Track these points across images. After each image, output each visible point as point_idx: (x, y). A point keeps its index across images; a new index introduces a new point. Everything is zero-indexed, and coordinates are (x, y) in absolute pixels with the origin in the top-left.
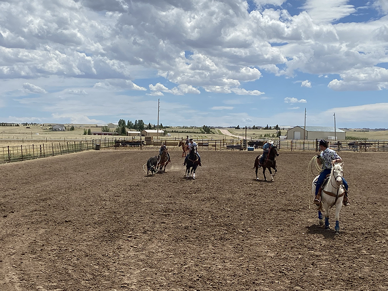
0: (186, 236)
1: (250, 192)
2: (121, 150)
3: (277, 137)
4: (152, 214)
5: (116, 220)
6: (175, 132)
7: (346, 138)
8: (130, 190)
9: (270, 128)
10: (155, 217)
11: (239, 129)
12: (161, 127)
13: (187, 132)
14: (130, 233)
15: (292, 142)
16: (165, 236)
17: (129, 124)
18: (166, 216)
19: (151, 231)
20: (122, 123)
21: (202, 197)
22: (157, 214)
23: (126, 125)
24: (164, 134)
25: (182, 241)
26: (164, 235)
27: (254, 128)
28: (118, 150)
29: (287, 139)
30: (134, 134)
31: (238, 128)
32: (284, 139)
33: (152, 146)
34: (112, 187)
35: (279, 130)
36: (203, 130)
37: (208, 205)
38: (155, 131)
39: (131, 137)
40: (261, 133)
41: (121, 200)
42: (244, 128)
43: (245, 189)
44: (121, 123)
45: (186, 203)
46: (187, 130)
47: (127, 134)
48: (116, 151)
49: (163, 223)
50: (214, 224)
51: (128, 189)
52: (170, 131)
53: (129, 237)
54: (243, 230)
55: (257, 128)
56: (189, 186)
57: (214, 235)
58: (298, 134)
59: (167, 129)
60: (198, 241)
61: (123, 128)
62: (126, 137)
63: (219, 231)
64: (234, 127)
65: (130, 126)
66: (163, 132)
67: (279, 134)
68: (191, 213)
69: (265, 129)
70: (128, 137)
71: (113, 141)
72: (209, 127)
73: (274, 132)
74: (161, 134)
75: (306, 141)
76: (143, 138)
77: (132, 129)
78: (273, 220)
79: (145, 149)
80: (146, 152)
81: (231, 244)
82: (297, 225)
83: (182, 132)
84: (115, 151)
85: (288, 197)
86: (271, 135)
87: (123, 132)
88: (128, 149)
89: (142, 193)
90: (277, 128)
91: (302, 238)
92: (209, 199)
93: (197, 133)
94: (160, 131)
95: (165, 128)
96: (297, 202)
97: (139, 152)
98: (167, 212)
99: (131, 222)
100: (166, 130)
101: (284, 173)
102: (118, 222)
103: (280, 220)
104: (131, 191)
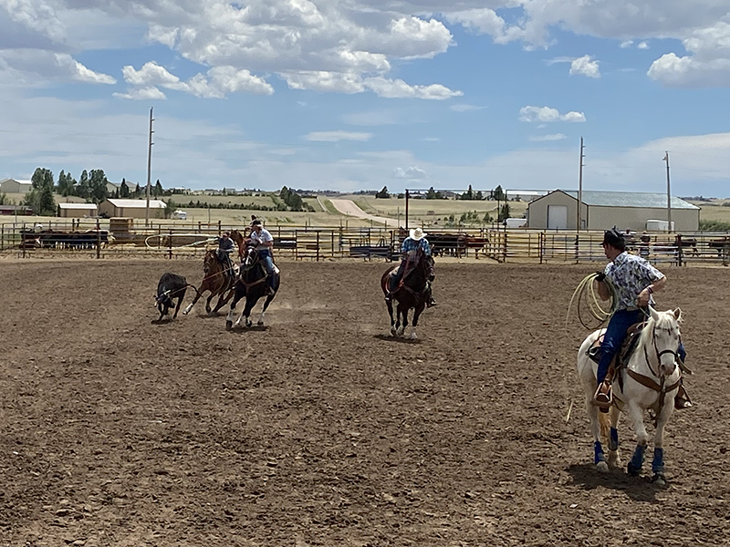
0: (227, 513)
1: (419, 384)
2: (39, 258)
3: (499, 221)
4: (129, 447)
5: (24, 464)
6: (199, 205)
7: (700, 225)
8: (65, 375)
9: (479, 197)
10: (140, 456)
11: (388, 197)
12: (157, 191)
13: (235, 207)
14: (64, 502)
15: (542, 239)
16: (168, 513)
17: (65, 181)
18: (169, 451)
19: (125, 497)
20: (42, 178)
21: (277, 399)
22: (143, 447)
23: (56, 184)
24: (168, 211)
25: (216, 526)
26: (164, 509)
27: (432, 195)
28: (31, 260)
29: (526, 227)
30: (77, 212)
31: (383, 195)
32: (520, 228)
33: (131, 247)
34: (13, 366)
35: (503, 203)
36: (281, 201)
37: (294, 420)
38: (141, 203)
39: (70, 220)
40: (451, 210)
41: (38, 406)
42: (400, 196)
43: (404, 373)
44: (40, 178)
45: (229, 414)
46: (234, 201)
47: (58, 212)
48: (25, 260)
49: (160, 473)
50: (312, 476)
51: (57, 374)
52: (182, 203)
53: (60, 514)
54: (396, 495)
55: (439, 196)
56: (239, 366)
57: (311, 510)
58: (558, 214)
59: (176, 199)
60: (262, 527)
61: (44, 193)
62: (54, 219)
63: (325, 497)
64: (372, 193)
65: (67, 188)
66: (164, 205)
67: (505, 213)
68: (243, 445)
69: (464, 197)
70: (61, 220)
71: (17, 232)
72: (300, 191)
73: (489, 206)
74: (158, 213)
75: (583, 234)
76: (105, 224)
77: (71, 198)
78: (486, 465)
79: (109, 254)
80: (113, 264)
81: (360, 536)
82: (557, 480)
83: (221, 206)
84: (21, 260)
85: (529, 400)
86: (481, 217)
87: (47, 207)
88: (60, 257)
89: (99, 386)
90: (498, 195)
91: (570, 518)
92: (296, 405)
93: (264, 209)
94: (155, 204)
95: (169, 193)
96: (554, 412)
97: (92, 264)
98: (172, 442)
99: (68, 469)
100: (173, 200)
101: (519, 328)
102: (29, 469)
103: (506, 468)
104: (66, 380)
